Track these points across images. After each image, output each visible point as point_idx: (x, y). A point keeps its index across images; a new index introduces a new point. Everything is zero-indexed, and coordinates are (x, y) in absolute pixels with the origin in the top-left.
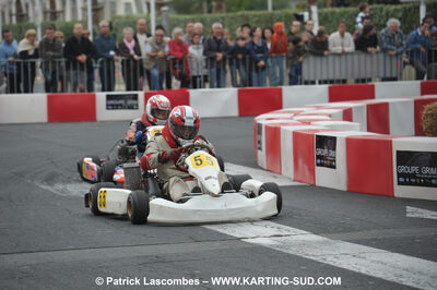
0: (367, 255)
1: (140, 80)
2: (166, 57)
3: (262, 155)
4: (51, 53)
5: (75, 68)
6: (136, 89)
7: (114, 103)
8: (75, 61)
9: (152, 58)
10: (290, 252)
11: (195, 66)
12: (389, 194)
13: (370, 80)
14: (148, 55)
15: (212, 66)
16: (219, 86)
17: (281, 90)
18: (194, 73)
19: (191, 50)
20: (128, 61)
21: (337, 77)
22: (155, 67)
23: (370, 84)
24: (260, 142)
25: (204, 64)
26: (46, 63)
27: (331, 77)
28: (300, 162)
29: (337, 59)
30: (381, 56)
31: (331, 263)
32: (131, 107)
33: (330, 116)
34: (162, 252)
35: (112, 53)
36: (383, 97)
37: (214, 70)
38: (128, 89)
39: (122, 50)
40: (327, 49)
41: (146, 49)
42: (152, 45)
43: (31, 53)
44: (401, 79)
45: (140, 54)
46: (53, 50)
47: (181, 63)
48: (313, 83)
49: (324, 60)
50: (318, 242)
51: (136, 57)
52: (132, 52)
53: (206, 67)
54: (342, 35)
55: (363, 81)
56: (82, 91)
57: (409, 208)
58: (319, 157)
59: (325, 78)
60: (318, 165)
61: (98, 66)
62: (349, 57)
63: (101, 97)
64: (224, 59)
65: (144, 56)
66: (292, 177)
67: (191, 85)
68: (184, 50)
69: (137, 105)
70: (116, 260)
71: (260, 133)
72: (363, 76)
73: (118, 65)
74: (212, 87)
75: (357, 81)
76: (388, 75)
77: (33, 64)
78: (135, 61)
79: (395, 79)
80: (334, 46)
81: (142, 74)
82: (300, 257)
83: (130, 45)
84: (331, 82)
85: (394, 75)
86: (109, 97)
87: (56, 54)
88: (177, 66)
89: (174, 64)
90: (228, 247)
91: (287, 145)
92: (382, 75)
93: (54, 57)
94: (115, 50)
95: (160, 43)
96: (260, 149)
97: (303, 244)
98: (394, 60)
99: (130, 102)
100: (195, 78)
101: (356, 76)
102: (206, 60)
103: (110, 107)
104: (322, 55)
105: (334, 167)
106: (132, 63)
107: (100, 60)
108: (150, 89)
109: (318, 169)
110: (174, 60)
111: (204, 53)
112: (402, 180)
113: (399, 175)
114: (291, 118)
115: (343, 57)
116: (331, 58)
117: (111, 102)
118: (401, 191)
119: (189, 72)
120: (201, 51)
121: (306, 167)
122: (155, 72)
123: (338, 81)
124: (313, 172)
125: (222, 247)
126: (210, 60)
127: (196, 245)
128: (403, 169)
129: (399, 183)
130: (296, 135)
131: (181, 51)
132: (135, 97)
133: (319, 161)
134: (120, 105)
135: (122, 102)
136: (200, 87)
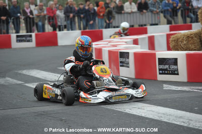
0: (145, 108)
2: (45, 16)
6: (31, 32)
7: (20, 39)
9: (38, 16)
11: (60, 20)
12: (155, 79)
13: (145, 25)
14: (36, 15)
16: (72, 30)
17: (101, 32)
18: (59, 24)
19: (58, 12)
23: (145, 27)
25: (64, 19)
28: (112, 65)
29: (129, 15)
30: (150, 14)
31: (128, 112)
32: (29, 41)
33: (126, 42)
34: (46, 110)
35: (19, 15)
36: (151, 33)
37: (69, 22)
38: (27, 32)
40: (123, 10)
41: (35, 13)
42: (38, 10)
44: (160, 25)
45: (33, 15)
47: (53, 19)
48: (117, 27)
49: (123, 15)
51: (31, 16)
52: (29, 14)
53: (65, 20)
54: (130, 4)
55: (142, 26)
56: (4, 33)
57: (164, 85)
58: (121, 62)
60: (121, 66)
62: (135, 14)
63: (14, 36)
67: (57, 29)
68: (54, 13)
69: (32, 40)
70: (24, 114)
72: (141, 23)
73: (22, 21)
74: (68, 30)
75: (139, 26)
76: (154, 23)
78: (30, 18)
79: (157, 24)
80: (127, 9)
82: (113, 110)
83: (28, 11)
85: (156, 22)
86: (18, 36)
88: (51, 20)
91: (106, 57)
92: (151, 23)
94: (20, 13)
95: (41, 9)
98: (156, 15)
99: (28, 38)
101: (138, 23)
102: (65, 17)
103: (18, 41)
104: (121, 13)
105: (128, 67)
107: (12, 18)
108: (38, 32)
109: (121, 68)
110: (49, 17)
111: (64, 14)
112: (161, 72)
113: (160, 70)
114: (107, 44)
115: (132, 14)
116: (126, 15)
117: (19, 39)
118: (161, 77)
120: (63, 13)
121: (115, 67)
122: (40, 24)
124: (118, 69)
126: (67, 17)
128: (161, 67)
129: (160, 74)
130: (110, 52)
131: (53, 13)
132: (31, 36)
133: (121, 64)
134: (24, 40)
135: (24, 38)
136: (63, 30)
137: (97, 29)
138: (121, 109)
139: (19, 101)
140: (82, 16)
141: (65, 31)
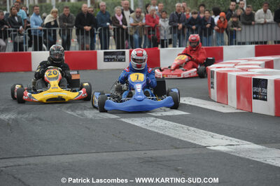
1: (126, 42)
2: (143, 26)
3: (214, 92)
4: (66, 24)
5: (82, 34)
7: (109, 57)
8: (83, 30)
9: (134, 26)
10: (241, 156)
14: (131, 25)
15: (174, 33)
16: (180, 46)
17: (222, 48)
18: (162, 38)
19: (161, 22)
20: (118, 29)
21: (261, 40)
22: (136, 33)
24: (212, 83)
25: (169, 32)
26: (64, 30)
27: (256, 40)
28: (242, 97)
29: (261, 27)
31: (270, 163)
32: (120, 60)
33: (260, 65)
35: (108, 24)
37: (176, 35)
38: (118, 48)
39: (114, 21)
40: (253, 20)
41: (130, 21)
42: (133, 18)
43: (53, 23)
45: (126, 25)
46: (68, 22)
47: (154, 30)
48: (244, 44)
50: (260, 150)
51: (124, 26)
52: (121, 23)
53: (171, 33)
54: (265, 11)
55: (279, 42)
56: (87, 49)
58: (255, 93)
59: (252, 40)
60: (254, 98)
61: (98, 32)
62: (269, 25)
63: (100, 53)
64: (183, 27)
65: (129, 26)
66: (236, 107)
68: (156, 22)
69: (125, 59)
70: (125, 159)
71: (212, 77)
75: (275, 42)
77: (55, 31)
78: (123, 29)
80: (259, 18)
81: (127, 38)
82: (248, 159)
83: (120, 18)
84: (257, 43)
86: (106, 54)
87: (70, 25)
88: (151, 32)
89: (149, 31)
90: (198, 152)
91: (232, 85)
93: (68, 26)
94: (110, 22)
95: (138, 17)
96: (213, 87)
97: (249, 151)
99: (120, 57)
100: (163, 41)
101: (274, 39)
102: (171, 29)
103: (106, 60)
104: (250, 24)
105: (266, 100)
106: (120, 30)
107: (99, 28)
108: (133, 48)
109: (254, 101)
110: (149, 28)
111: (170, 24)
114: (234, 67)
116: (256, 27)
117: (107, 57)
119: (159, 37)
121: (246, 100)
122: (136, 37)
123: (261, 43)
124: (250, 103)
125: (194, 152)
126: (173, 28)
127: (176, 150)
130: (239, 78)
131: (154, 22)
133: (255, 96)
134: (114, 59)
135: (115, 57)
136: (167, 47)
137: (215, 47)
138: (260, 158)
139: (116, 141)
140: (194, 27)
141: (170, 48)
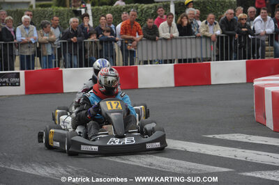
29: (164, 42)
32: (14, 85)
49: (154, 43)
54: (170, 25)
62: (174, 41)
69: (19, 83)
85: (209, 56)
99: (13, 80)
104: (154, 40)
132: (18, 75)
